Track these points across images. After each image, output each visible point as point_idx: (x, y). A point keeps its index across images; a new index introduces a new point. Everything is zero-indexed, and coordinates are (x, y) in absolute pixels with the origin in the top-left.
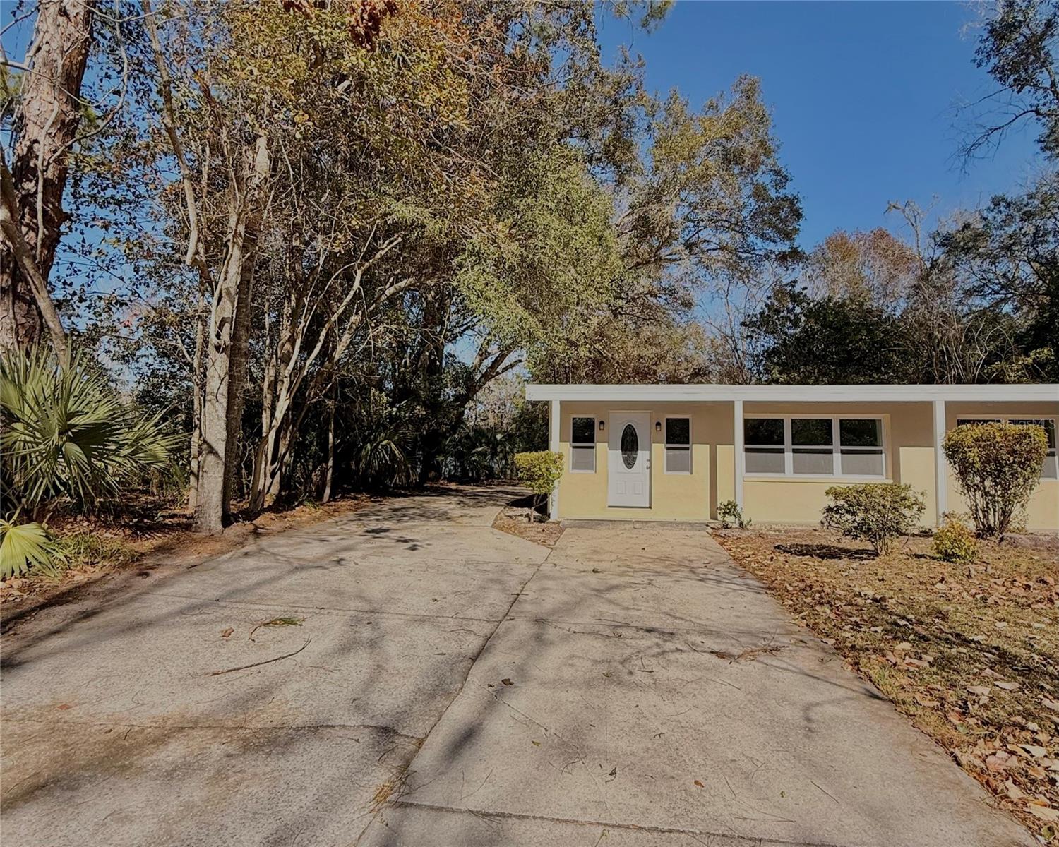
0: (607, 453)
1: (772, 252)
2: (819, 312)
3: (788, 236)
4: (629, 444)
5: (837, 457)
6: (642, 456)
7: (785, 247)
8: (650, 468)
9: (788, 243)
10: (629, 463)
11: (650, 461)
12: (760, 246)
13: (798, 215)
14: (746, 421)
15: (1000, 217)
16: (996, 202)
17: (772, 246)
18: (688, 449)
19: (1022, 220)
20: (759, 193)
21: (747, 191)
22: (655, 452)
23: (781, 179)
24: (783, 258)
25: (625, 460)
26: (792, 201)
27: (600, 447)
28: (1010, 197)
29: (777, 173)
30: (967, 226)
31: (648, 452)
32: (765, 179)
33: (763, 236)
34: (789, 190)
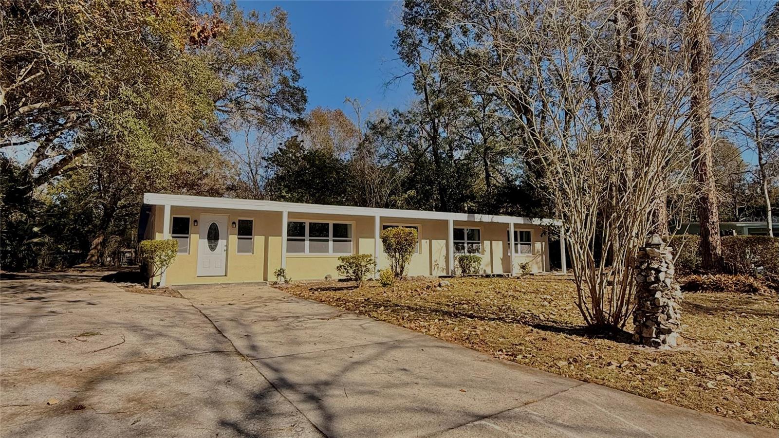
0: (197, 241)
1: (287, 117)
2: (311, 157)
3: (298, 110)
4: (213, 236)
5: (331, 243)
6: (221, 243)
7: (295, 116)
8: (227, 250)
9: (298, 114)
10: (212, 248)
11: (227, 246)
12: (280, 112)
13: (305, 100)
14: (289, 224)
15: (397, 120)
16: (396, 112)
17: (287, 114)
18: (251, 239)
19: (405, 123)
20: (284, 81)
21: (276, 79)
22: (231, 241)
23: (296, 76)
24: (293, 122)
25: (210, 246)
26: (302, 91)
27: (194, 237)
28: (401, 111)
29: (294, 71)
30: (382, 121)
31: (226, 241)
32: (288, 74)
33: (283, 107)
34: (300, 84)
